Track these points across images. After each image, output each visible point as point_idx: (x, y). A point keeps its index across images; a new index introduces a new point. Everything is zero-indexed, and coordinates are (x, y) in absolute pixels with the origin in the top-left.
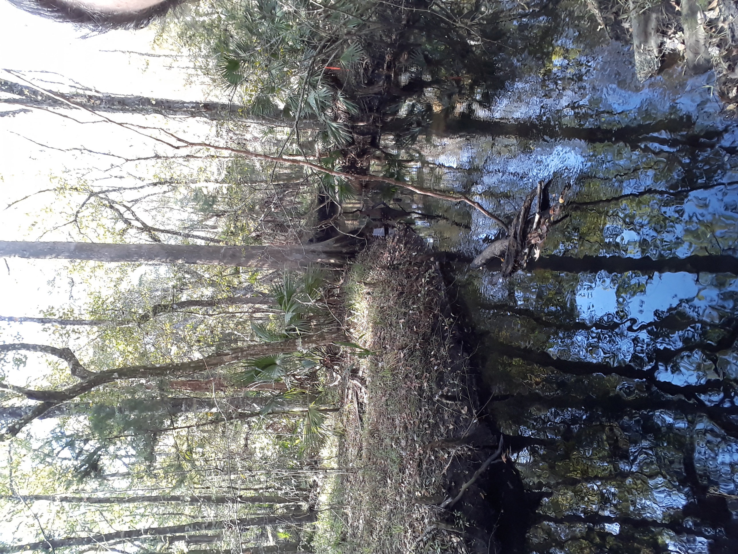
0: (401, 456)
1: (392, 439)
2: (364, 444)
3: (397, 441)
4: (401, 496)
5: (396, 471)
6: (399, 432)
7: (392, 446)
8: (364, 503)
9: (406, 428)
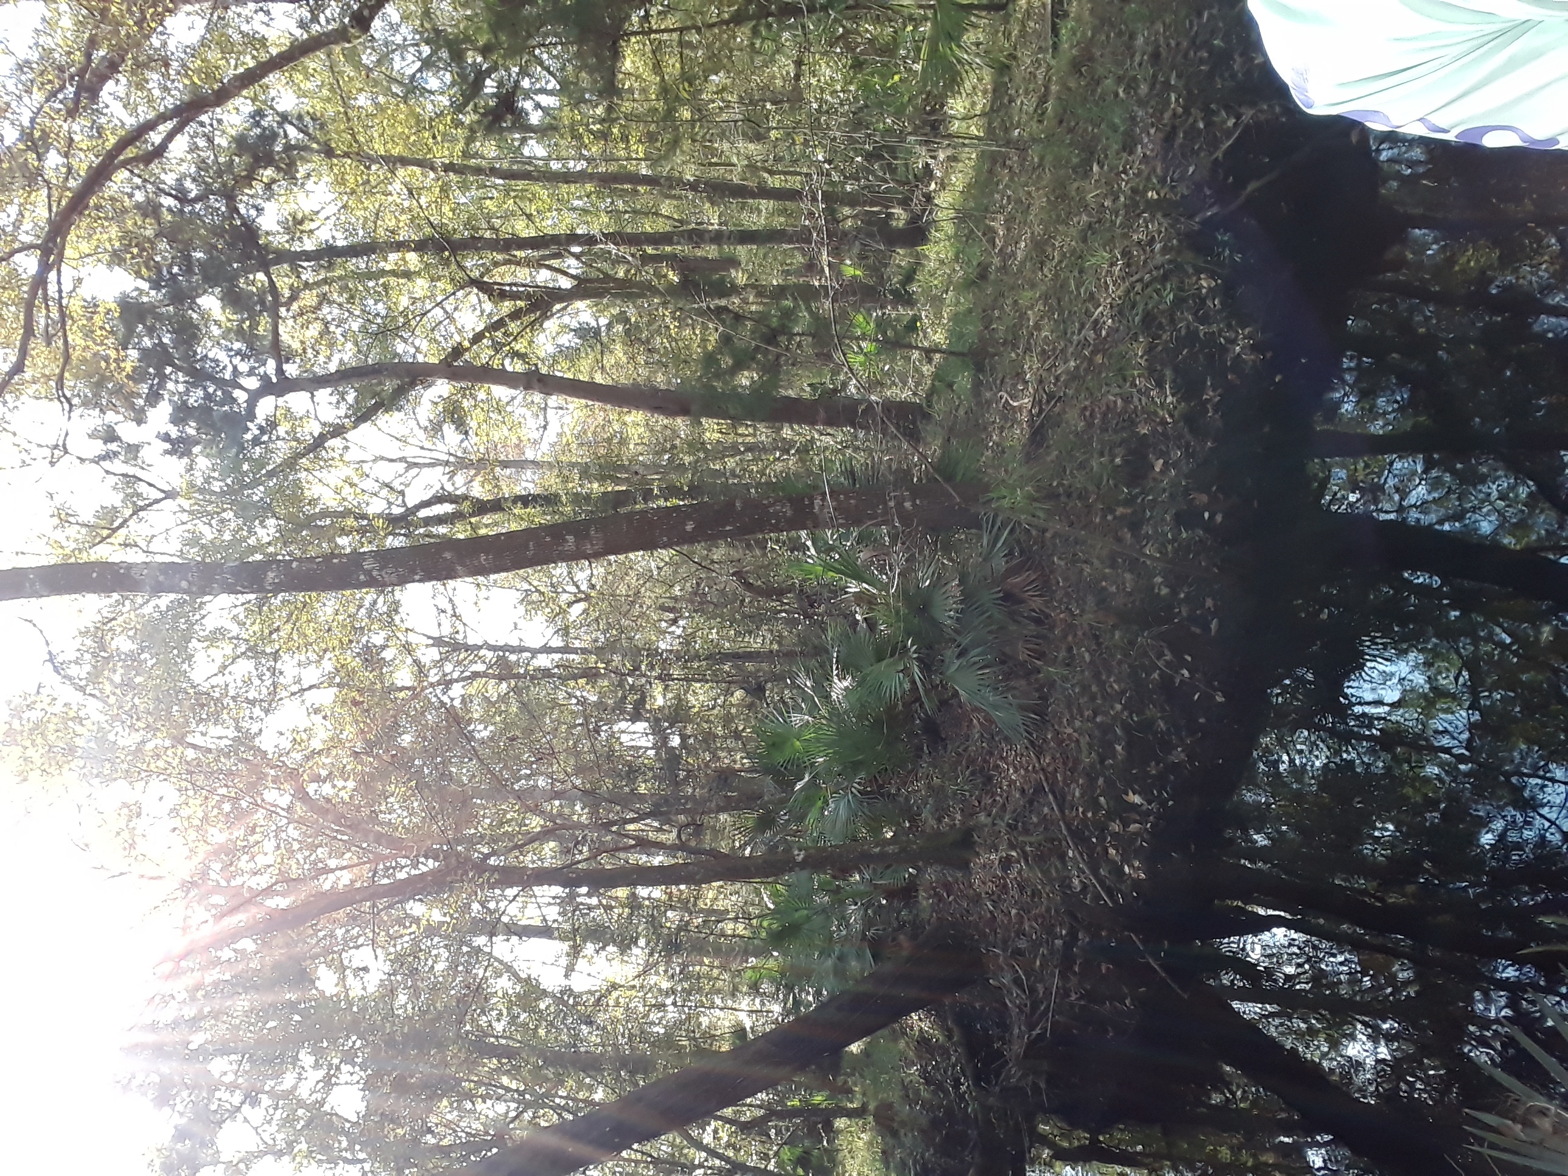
0: (1133, 118)
1: (1119, 80)
2: (1054, 88)
3: (1131, 85)
4: (1116, 199)
5: (1116, 147)
6: (1140, 65)
7: (1117, 95)
8: (1034, 210)
9: (1156, 56)
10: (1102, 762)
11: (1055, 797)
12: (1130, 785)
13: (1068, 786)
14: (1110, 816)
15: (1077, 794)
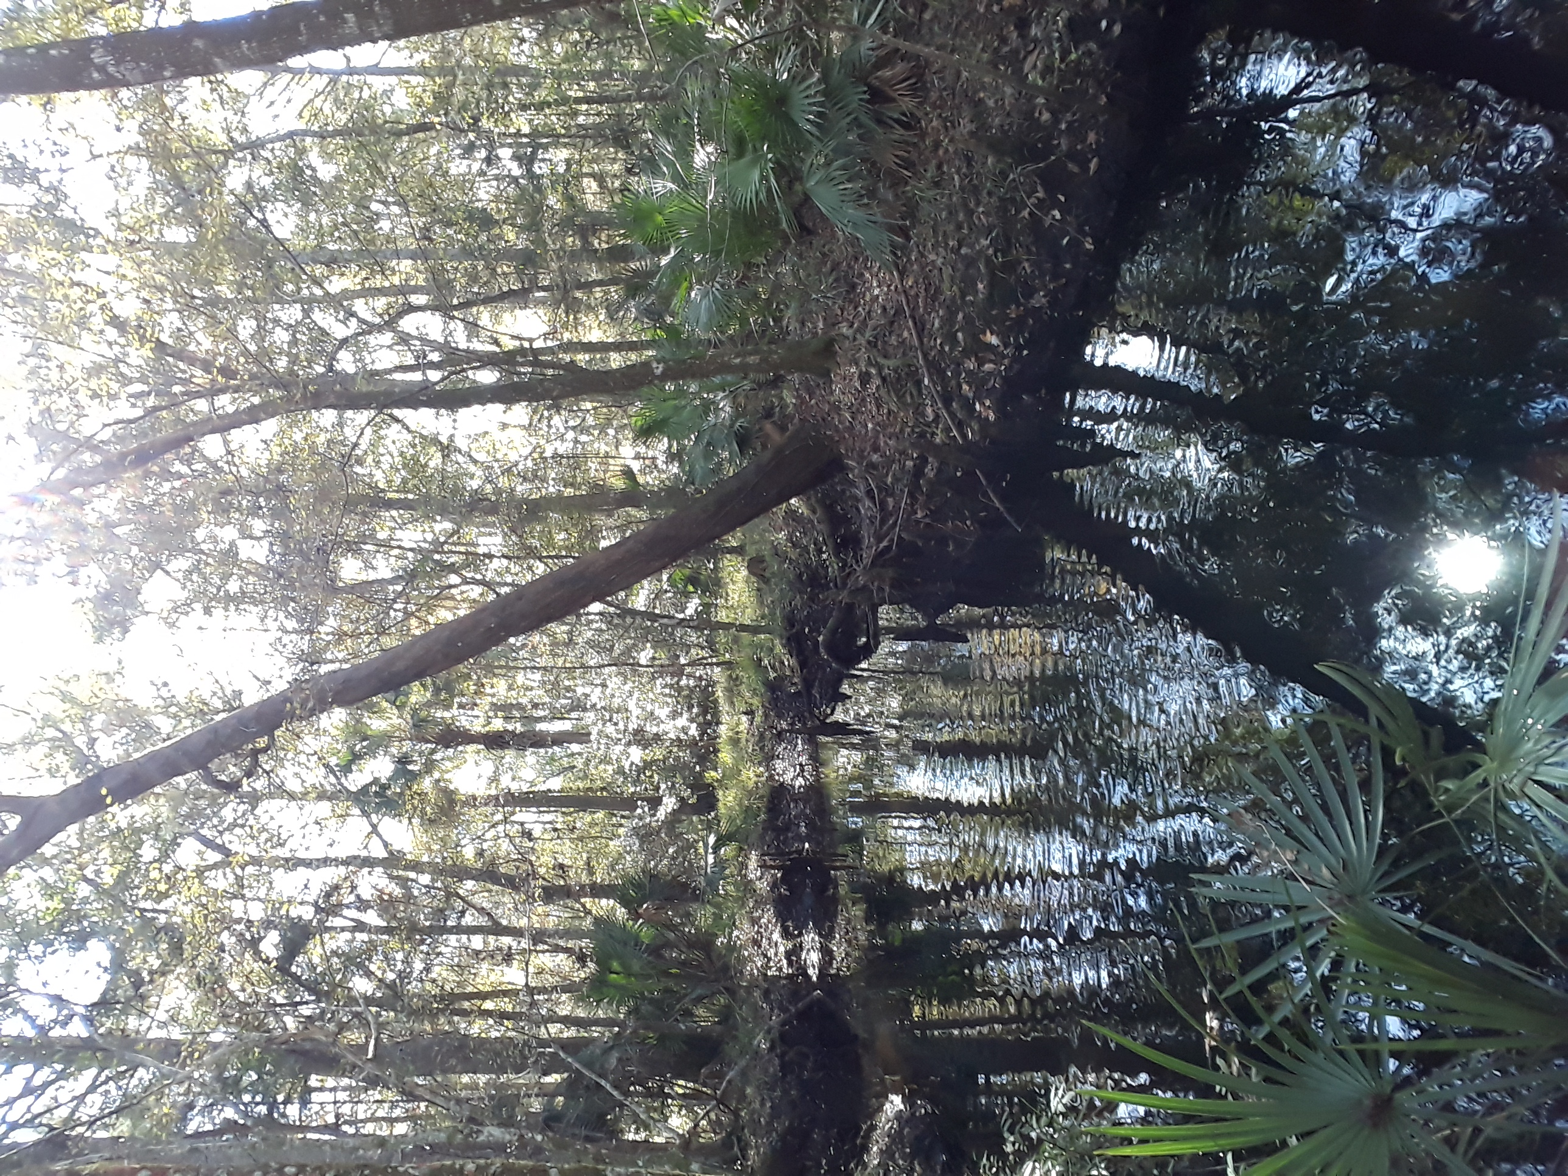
10: (963, 297)
11: (915, 323)
12: (989, 324)
13: (929, 314)
14: (966, 353)
15: (937, 325)
